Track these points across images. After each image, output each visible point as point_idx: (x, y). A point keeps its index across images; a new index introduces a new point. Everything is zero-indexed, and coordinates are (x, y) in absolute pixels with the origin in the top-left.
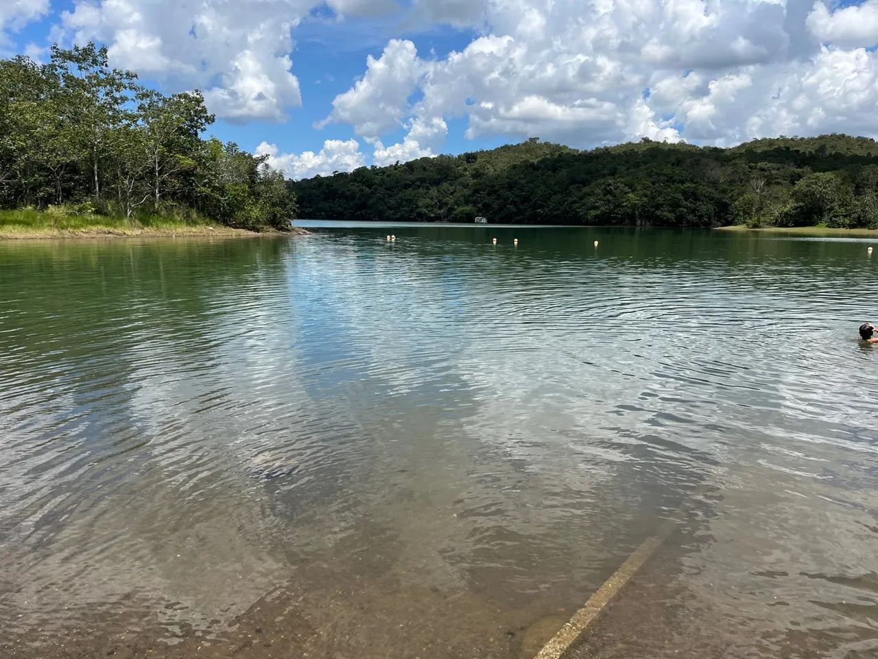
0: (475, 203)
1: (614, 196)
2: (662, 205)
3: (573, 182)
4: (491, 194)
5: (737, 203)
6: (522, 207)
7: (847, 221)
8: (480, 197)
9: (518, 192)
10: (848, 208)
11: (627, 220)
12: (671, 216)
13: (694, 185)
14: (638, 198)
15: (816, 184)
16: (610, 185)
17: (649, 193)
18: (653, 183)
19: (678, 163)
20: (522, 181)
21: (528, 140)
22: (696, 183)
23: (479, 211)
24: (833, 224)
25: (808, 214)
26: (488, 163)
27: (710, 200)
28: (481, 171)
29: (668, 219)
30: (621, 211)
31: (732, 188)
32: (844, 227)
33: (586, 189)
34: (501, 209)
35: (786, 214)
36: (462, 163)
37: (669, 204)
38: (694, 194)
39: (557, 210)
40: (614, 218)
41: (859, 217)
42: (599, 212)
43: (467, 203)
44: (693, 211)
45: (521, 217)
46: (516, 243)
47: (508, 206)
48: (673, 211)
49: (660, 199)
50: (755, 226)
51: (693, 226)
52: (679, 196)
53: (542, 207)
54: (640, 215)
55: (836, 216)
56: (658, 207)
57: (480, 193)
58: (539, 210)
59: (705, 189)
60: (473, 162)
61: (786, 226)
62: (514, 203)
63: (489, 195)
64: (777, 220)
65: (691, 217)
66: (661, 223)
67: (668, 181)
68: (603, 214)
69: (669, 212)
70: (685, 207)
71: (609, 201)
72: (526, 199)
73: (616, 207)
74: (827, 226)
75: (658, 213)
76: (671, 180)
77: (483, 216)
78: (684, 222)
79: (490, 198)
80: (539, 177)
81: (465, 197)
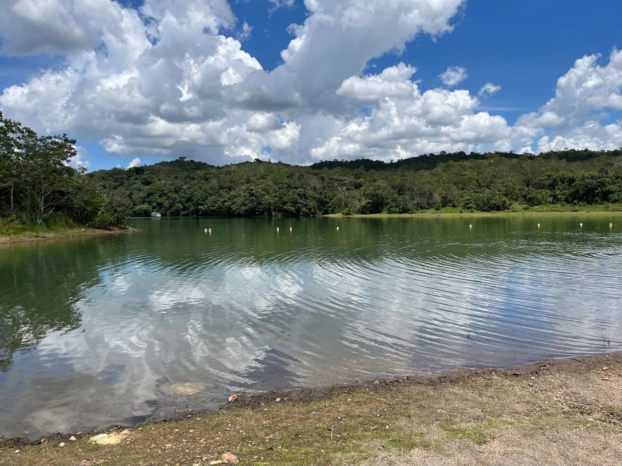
0: (150, 203)
1: (256, 197)
2: (286, 202)
3: (221, 188)
4: (162, 197)
5: (333, 200)
6: (187, 205)
7: (397, 210)
8: (153, 198)
9: (182, 195)
10: (397, 203)
11: (266, 212)
12: (293, 209)
13: (304, 190)
14: (272, 198)
15: (378, 189)
16: (252, 190)
17: (278, 195)
18: (280, 189)
19: (291, 176)
20: (185, 187)
21: (178, 158)
22: (304, 189)
23: (154, 208)
24: (390, 212)
25: (376, 206)
26: (153, 174)
27: (314, 199)
28: (149, 180)
29: (292, 211)
30: (262, 207)
31: (325, 191)
32: (396, 213)
33: (233, 193)
34: (171, 207)
35: (364, 207)
36: (132, 174)
37: (291, 202)
38: (305, 195)
39: (213, 206)
40: (258, 211)
41: (403, 208)
42: (247, 208)
43: (143, 203)
44: (305, 206)
45: (187, 212)
46: (291, 230)
47: (176, 204)
48: (294, 206)
49: (286, 199)
50: (347, 214)
51: (307, 215)
52: (296, 196)
53: (202, 205)
54: (274, 208)
55: (391, 207)
56: (285, 203)
57: (153, 196)
58: (200, 207)
59: (310, 193)
60: (141, 173)
61: (366, 214)
62: (181, 202)
63: (160, 196)
64: (359, 210)
65: (304, 209)
66: (287, 214)
67: (288, 188)
68: (251, 208)
69: (292, 206)
70: (300, 203)
71: (253, 200)
72: (189, 200)
73: (258, 204)
74: (387, 213)
75: (285, 207)
76: (289, 187)
77: (157, 211)
78: (301, 213)
80: (196, 184)
81: (141, 198)
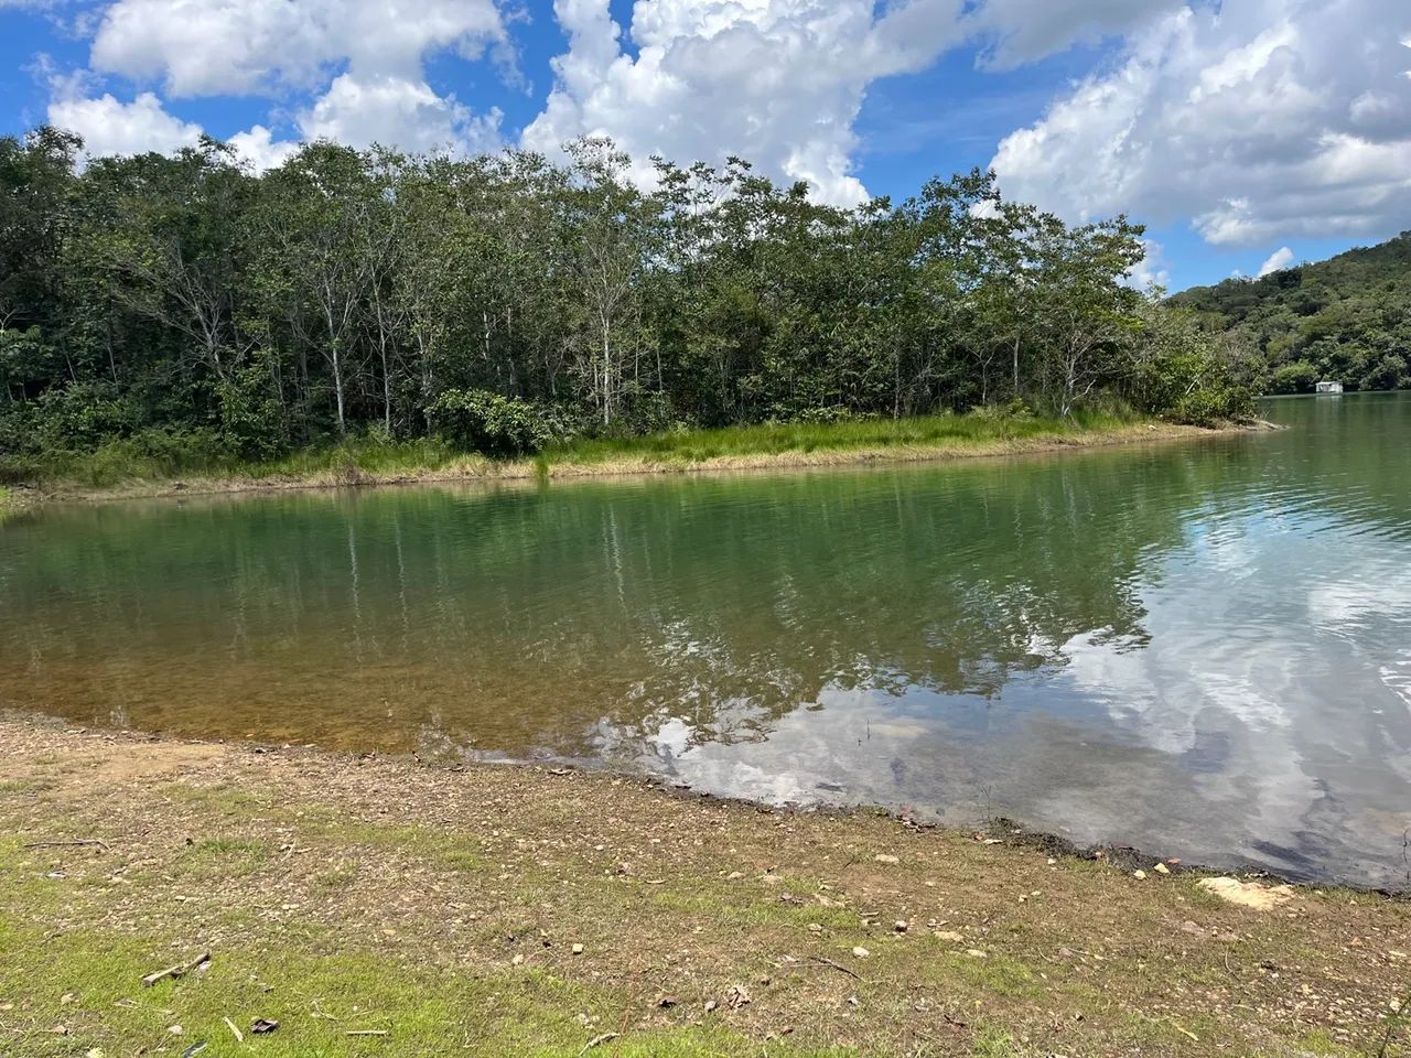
0: (1313, 358)
4: (1347, 340)
8: (1323, 347)
23: (1324, 370)
26: (1324, 284)
28: (1313, 300)
34: (1371, 365)
36: (1271, 289)
43: (1296, 359)
47: (1386, 357)
57: (1323, 340)
60: (1293, 286)
63: (1342, 340)
77: (1332, 379)
79: (1345, 345)
81: (1291, 349)
